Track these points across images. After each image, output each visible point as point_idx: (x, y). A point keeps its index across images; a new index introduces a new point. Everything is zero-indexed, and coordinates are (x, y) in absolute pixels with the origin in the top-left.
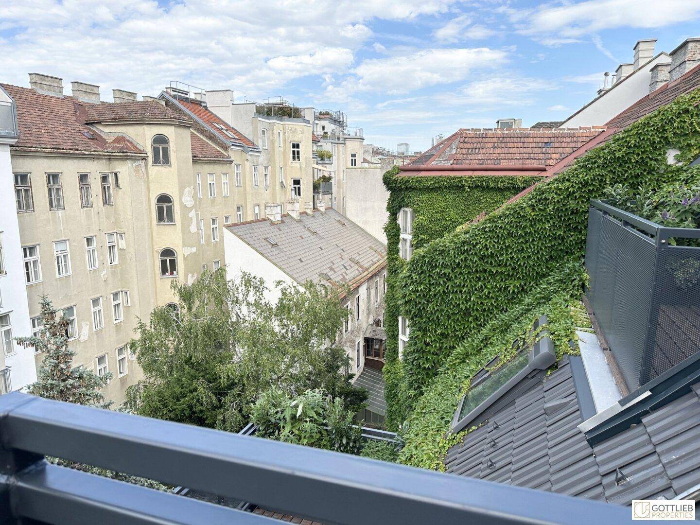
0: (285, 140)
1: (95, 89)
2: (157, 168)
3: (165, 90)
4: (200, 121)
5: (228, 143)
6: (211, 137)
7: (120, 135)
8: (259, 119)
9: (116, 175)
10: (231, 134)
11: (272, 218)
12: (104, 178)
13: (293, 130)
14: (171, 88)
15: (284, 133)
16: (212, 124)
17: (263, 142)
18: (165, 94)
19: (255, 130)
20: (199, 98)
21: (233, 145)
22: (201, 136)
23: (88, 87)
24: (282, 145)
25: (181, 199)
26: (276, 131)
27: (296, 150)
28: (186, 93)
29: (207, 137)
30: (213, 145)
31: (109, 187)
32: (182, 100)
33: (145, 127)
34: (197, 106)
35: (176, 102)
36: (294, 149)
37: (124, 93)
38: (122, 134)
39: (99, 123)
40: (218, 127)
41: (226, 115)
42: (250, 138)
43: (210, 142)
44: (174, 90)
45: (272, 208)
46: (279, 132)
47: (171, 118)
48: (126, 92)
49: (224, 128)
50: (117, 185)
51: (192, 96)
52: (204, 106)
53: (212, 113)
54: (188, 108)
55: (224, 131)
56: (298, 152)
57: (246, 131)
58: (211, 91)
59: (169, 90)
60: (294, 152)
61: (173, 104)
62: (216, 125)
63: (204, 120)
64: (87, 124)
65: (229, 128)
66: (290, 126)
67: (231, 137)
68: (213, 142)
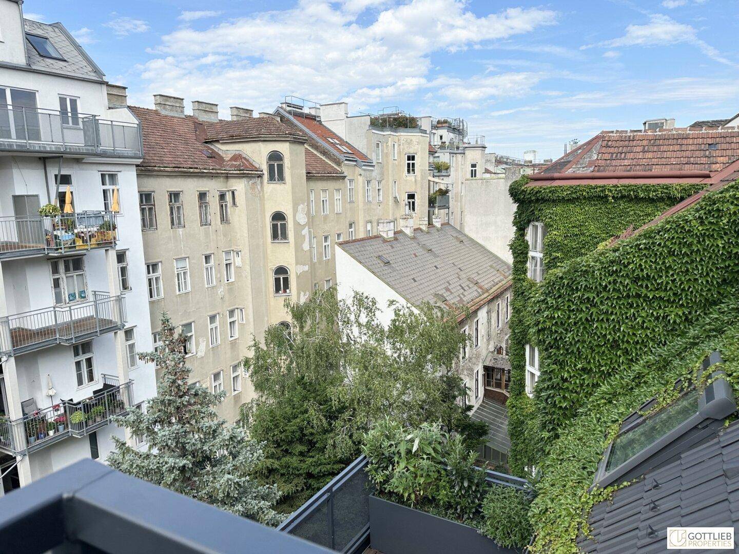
0: (399, 153)
1: (214, 107)
2: (272, 185)
3: (280, 105)
4: (314, 136)
5: (342, 158)
6: (324, 153)
7: (237, 153)
8: (374, 132)
9: (233, 193)
10: (344, 149)
11: (384, 235)
12: (222, 197)
13: (409, 141)
14: (286, 103)
15: (400, 145)
16: (325, 139)
17: (377, 155)
18: (280, 110)
19: (369, 143)
20: (313, 112)
21: (346, 160)
22: (315, 152)
23: (207, 105)
24: (396, 158)
25: (294, 216)
26: (390, 144)
27: (411, 162)
28: (301, 108)
29: (321, 152)
30: (327, 160)
31: (226, 206)
32: (296, 115)
33: (261, 144)
34: (311, 121)
35: (291, 117)
36: (409, 162)
37: (241, 111)
38: (238, 152)
39: (217, 141)
40: (332, 141)
41: (339, 129)
42: (364, 151)
43: (324, 158)
44: (289, 105)
45: (385, 224)
46: (394, 145)
47: (286, 134)
48: (243, 109)
49: (337, 142)
50: (234, 203)
51: (306, 111)
52: (318, 121)
53: (325, 127)
54: (302, 123)
55: (338, 146)
56: (413, 164)
57: (360, 145)
58: (325, 105)
59: (284, 106)
60: (409, 164)
61: (288, 120)
62: (330, 139)
63: (318, 135)
64: (206, 142)
65: (343, 142)
66: (405, 137)
67: (345, 151)
68: (327, 157)
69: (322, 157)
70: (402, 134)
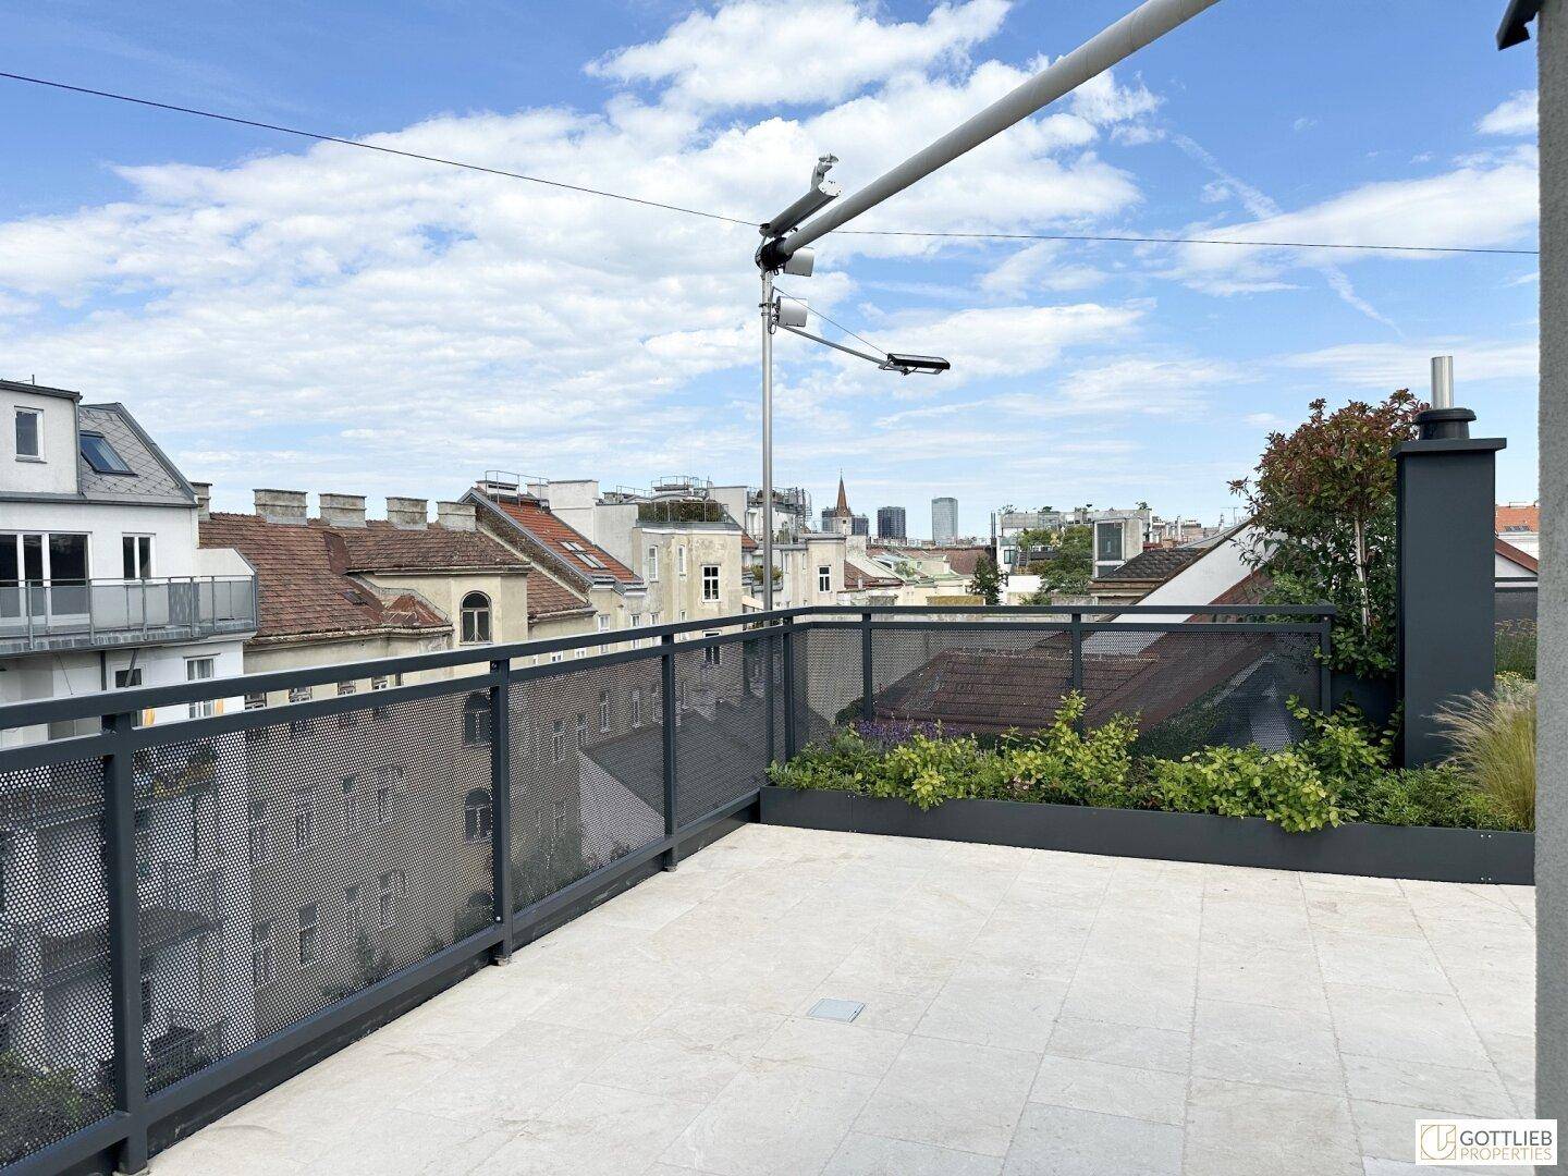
0: (691, 562)
1: (358, 502)
3: (475, 486)
4: (538, 540)
5: (589, 578)
6: (557, 569)
7: (406, 593)
8: (644, 530)
10: (592, 561)
13: (707, 543)
14: (486, 482)
15: (690, 550)
16: (558, 544)
17: (652, 569)
18: (478, 495)
19: (636, 548)
20: (536, 495)
21: (596, 582)
22: (538, 569)
23: (347, 500)
24: (685, 572)
26: (674, 549)
27: (711, 578)
28: (512, 488)
29: (550, 569)
30: (561, 583)
32: (506, 501)
33: (450, 580)
34: (531, 510)
35: (496, 507)
36: (707, 578)
37: (408, 503)
38: (409, 592)
39: (372, 572)
40: (570, 548)
41: (586, 523)
42: (627, 563)
43: (555, 579)
44: (492, 485)
46: (681, 550)
47: (498, 561)
48: (409, 499)
49: (580, 548)
51: (523, 490)
52: (544, 509)
53: (559, 521)
54: (516, 516)
55: (581, 556)
56: (715, 582)
57: (621, 552)
58: (558, 482)
59: (483, 486)
60: (707, 583)
61: (490, 511)
62: (566, 545)
63: (545, 538)
64: (349, 574)
65: (590, 548)
66: (702, 537)
67: (593, 566)
68: (560, 577)
69: (552, 577)
70: (695, 532)
